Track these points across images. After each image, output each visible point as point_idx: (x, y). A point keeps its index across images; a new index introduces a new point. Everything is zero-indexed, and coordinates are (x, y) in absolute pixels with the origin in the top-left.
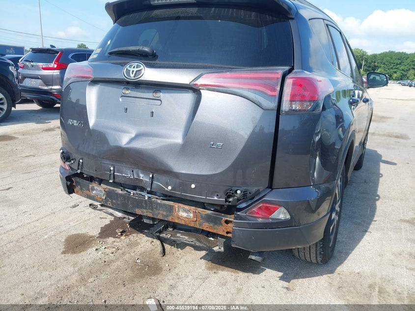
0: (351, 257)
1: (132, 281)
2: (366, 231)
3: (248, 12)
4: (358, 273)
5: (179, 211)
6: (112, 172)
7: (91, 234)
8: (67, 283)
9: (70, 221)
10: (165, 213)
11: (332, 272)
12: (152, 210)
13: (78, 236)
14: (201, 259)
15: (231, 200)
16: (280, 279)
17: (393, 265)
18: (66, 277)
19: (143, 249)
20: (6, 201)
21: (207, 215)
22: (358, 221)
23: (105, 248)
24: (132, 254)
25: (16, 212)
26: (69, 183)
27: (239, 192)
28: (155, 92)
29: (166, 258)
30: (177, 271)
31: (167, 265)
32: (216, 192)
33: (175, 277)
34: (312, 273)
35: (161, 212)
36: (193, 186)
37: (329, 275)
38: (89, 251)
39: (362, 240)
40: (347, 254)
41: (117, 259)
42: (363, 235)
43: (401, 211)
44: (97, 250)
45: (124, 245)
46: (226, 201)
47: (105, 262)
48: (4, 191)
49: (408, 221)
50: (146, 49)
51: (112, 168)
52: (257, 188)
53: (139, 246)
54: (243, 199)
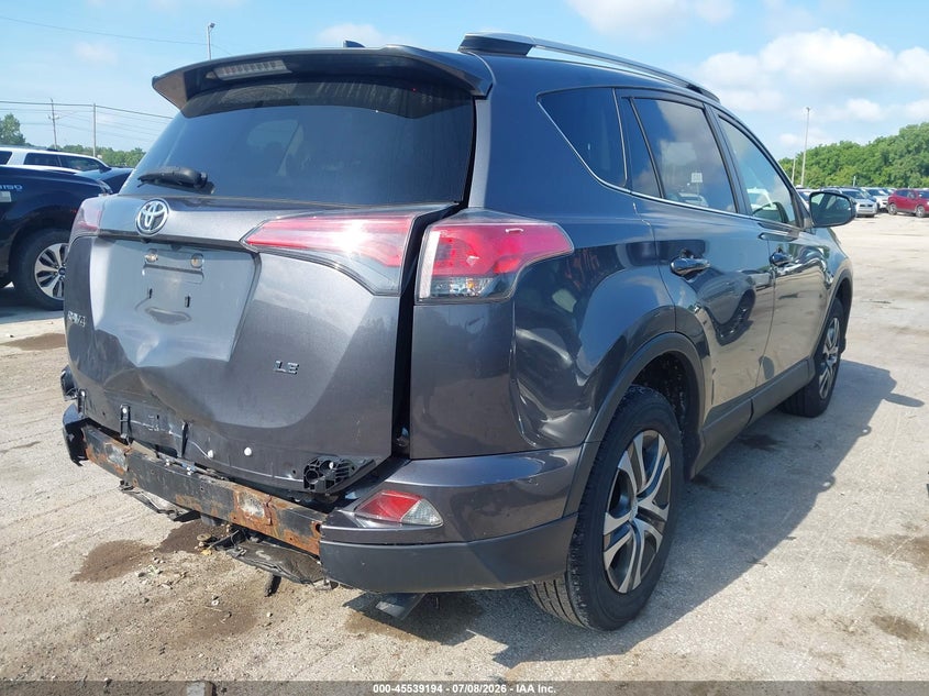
0: (688, 618)
1: (183, 643)
2: (755, 561)
3: (385, 89)
4: (684, 657)
5: (242, 502)
6: (125, 419)
7: (147, 542)
8: (56, 639)
9: (119, 514)
10: (221, 506)
11: (622, 651)
12: (200, 497)
13: (120, 545)
14: (345, 605)
15: (315, 482)
16: (494, 660)
17: (781, 644)
18: (57, 629)
19: (235, 579)
20: (16, 469)
21: (288, 512)
22: (748, 537)
23: (160, 572)
24: (209, 588)
25: (23, 492)
26: (72, 437)
27: (331, 465)
28: (195, 257)
29: (275, 599)
30: (282, 627)
31: (268, 615)
32: (291, 465)
33: (272, 640)
34: (575, 649)
35: (215, 503)
36: (248, 452)
37: (611, 657)
38: (126, 577)
39: (736, 581)
40: (681, 612)
41: (173, 597)
42: (744, 570)
43: (872, 517)
44: (142, 575)
45: (201, 567)
46: (306, 485)
47: (147, 600)
48: (20, 450)
49: (875, 543)
50: (187, 173)
51: (125, 411)
52: (368, 459)
53: (230, 573)
54: (338, 480)
